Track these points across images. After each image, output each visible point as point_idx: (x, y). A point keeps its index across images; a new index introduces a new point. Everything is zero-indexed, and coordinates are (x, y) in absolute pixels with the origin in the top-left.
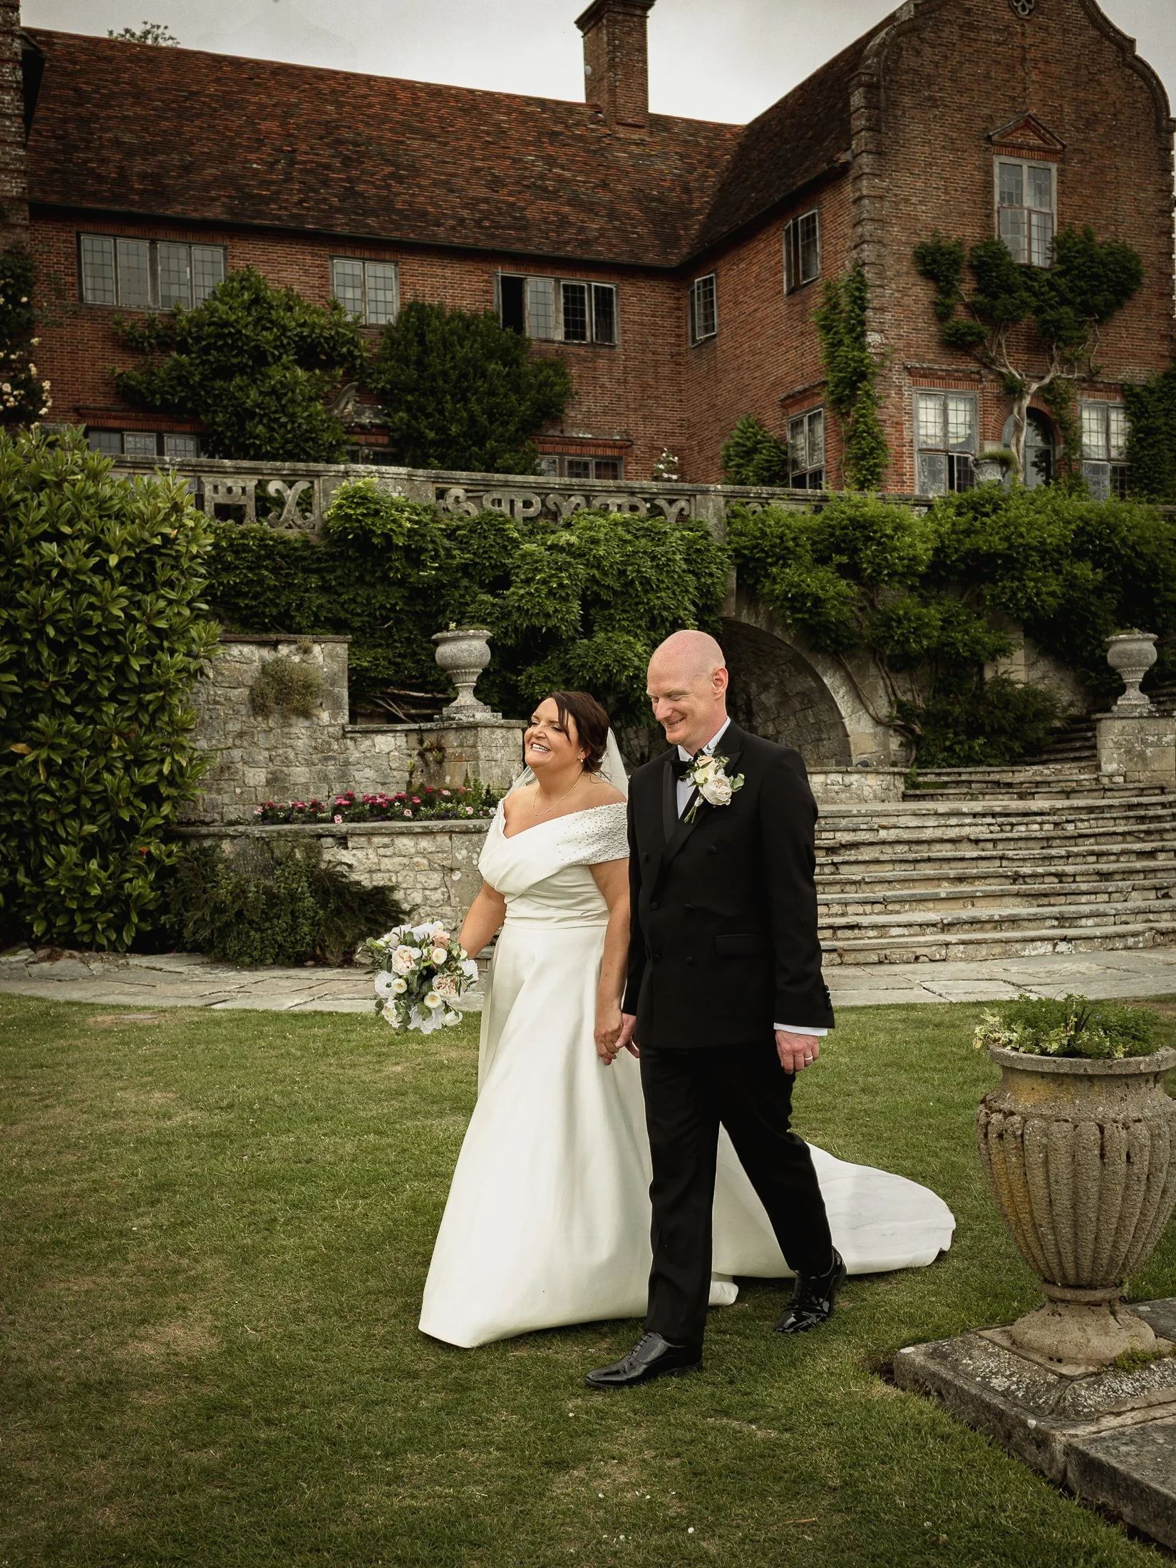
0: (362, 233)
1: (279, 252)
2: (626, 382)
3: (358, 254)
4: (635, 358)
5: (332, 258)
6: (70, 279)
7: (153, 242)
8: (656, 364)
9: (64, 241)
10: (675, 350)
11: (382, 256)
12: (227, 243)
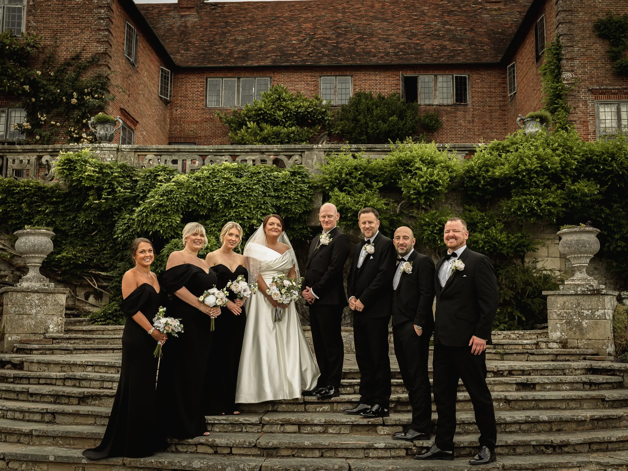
0: (334, 63)
1: (295, 76)
2: (473, 121)
3: (333, 74)
4: (479, 109)
5: (320, 77)
6: (202, 98)
7: (239, 78)
8: (491, 111)
9: (201, 82)
10: (502, 103)
11: (345, 73)
12: (272, 75)
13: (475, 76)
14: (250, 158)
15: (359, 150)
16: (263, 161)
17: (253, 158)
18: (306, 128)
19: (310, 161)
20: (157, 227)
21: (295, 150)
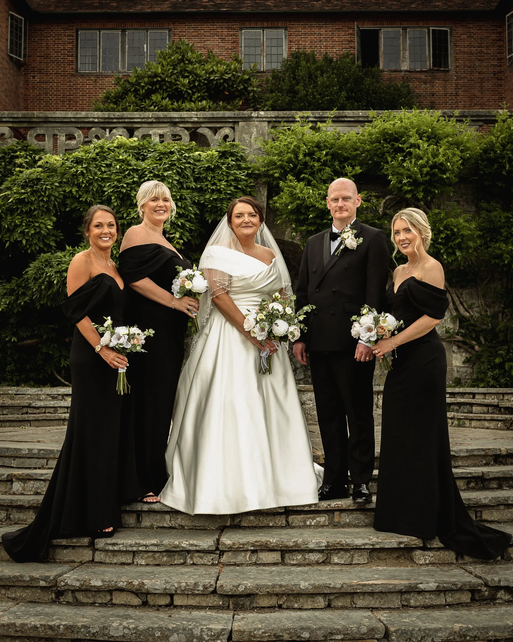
0: (260, 10)
1: (205, 29)
2: (457, 95)
3: (259, 25)
4: (465, 77)
5: (241, 29)
6: (71, 59)
7: (124, 31)
8: (482, 80)
9: (68, 36)
10: (497, 69)
11: (276, 24)
12: (171, 26)
13: (460, 30)
14: (155, 132)
15: (322, 120)
16: (176, 137)
17: (161, 132)
18: (221, 103)
19: (246, 136)
20: (16, 236)
21: (223, 120)
